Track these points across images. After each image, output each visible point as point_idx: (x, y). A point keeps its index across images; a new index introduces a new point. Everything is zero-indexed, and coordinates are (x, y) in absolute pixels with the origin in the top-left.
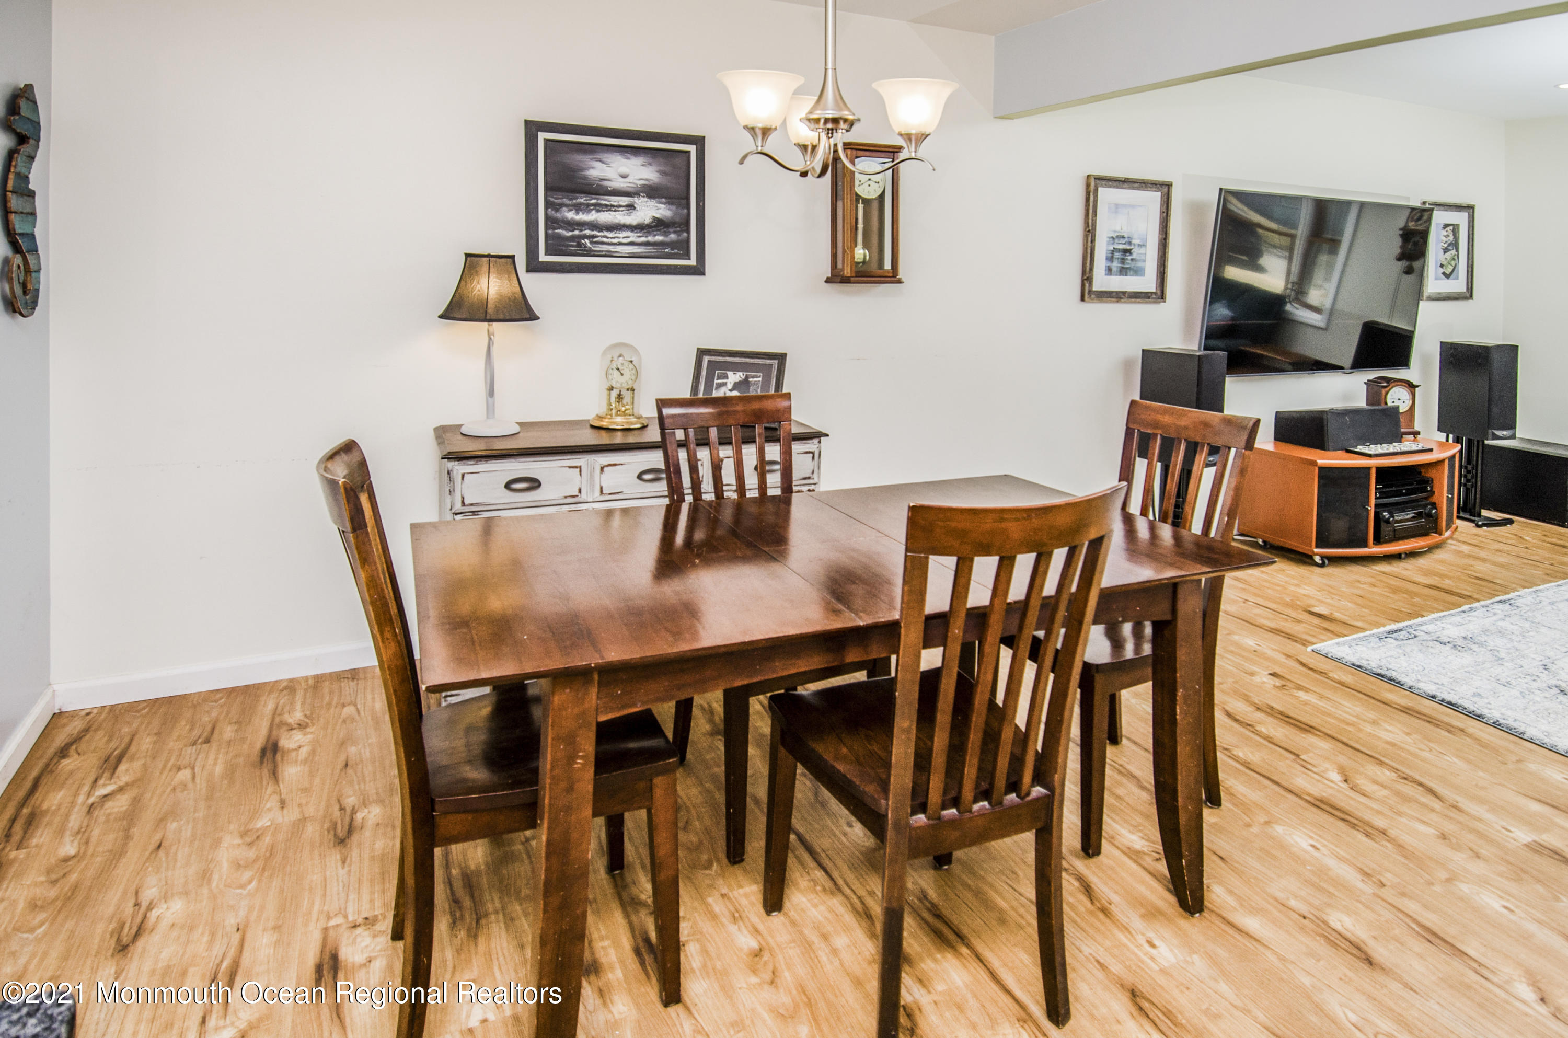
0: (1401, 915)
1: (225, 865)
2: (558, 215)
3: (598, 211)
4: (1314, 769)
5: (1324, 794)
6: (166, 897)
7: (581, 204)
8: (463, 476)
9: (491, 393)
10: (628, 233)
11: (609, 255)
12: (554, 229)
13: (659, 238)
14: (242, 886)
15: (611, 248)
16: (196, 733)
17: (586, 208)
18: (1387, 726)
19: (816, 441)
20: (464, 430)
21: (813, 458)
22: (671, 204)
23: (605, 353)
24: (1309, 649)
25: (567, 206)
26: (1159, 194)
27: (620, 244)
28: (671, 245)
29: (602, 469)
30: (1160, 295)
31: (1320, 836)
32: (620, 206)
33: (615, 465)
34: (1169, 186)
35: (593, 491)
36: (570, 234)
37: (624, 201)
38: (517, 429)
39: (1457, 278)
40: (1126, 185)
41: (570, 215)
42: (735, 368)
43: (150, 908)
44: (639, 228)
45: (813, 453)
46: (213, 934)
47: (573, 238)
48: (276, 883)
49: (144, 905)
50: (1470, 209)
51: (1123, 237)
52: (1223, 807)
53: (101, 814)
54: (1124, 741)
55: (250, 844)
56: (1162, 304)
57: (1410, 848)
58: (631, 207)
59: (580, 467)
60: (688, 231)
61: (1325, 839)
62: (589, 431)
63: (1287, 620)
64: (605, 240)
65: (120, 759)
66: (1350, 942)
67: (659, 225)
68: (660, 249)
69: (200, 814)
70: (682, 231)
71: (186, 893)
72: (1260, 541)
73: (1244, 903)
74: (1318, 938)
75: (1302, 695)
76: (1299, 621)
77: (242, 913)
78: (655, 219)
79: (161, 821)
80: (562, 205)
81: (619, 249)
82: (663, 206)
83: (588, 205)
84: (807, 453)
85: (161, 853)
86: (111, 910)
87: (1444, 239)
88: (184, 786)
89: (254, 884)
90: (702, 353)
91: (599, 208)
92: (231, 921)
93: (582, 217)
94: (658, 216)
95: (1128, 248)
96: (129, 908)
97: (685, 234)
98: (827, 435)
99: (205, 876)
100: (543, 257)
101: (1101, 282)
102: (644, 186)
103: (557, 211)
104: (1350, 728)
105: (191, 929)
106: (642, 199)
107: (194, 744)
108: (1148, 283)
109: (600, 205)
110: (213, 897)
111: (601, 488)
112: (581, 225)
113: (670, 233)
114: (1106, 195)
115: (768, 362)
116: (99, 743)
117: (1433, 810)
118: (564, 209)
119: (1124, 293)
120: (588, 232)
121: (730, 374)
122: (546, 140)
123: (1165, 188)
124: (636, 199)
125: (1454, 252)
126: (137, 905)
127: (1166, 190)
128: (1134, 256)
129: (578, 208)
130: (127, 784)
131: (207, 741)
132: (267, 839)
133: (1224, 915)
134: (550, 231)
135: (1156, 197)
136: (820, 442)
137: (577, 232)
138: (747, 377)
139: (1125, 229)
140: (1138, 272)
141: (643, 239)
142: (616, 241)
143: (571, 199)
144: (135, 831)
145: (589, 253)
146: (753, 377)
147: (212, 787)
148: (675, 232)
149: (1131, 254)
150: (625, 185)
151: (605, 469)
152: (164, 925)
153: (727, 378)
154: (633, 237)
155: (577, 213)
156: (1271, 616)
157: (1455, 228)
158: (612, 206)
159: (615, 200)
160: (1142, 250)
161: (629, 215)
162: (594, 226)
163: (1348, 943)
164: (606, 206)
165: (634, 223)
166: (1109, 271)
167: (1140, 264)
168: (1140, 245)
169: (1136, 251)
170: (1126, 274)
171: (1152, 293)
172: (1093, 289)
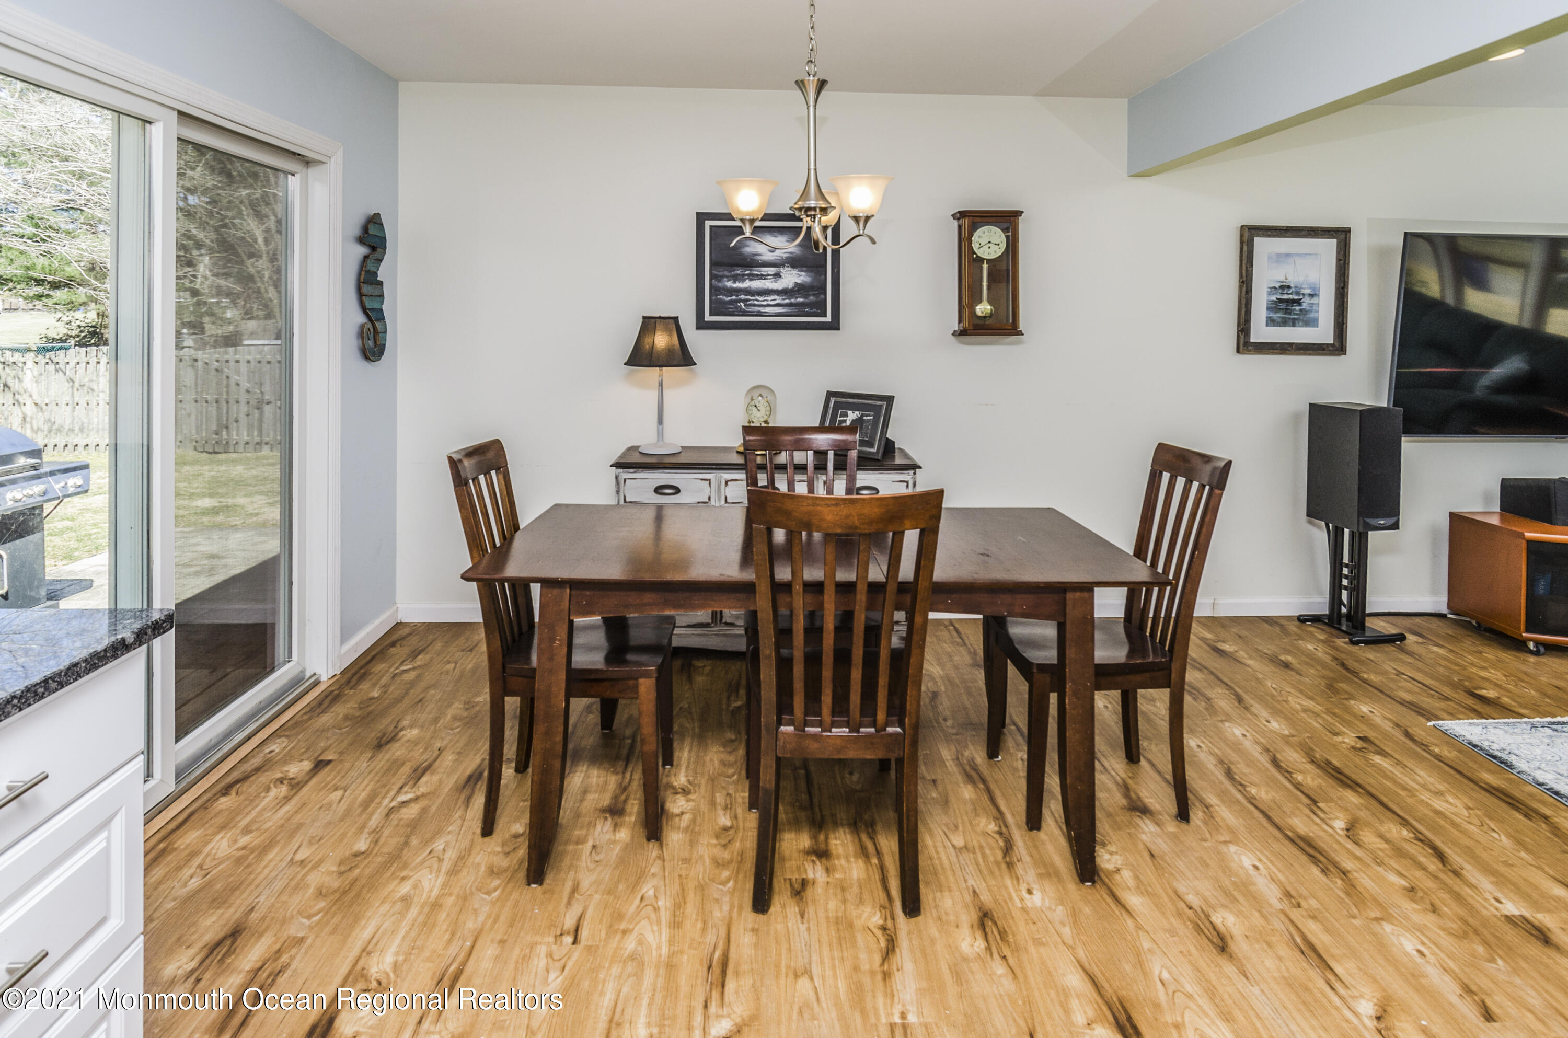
0: (1292, 930)
1: (449, 717)
2: (720, 284)
3: (751, 280)
4: (1322, 815)
5: (1311, 834)
6: (411, 727)
7: (738, 275)
8: (625, 480)
9: (660, 421)
10: (775, 297)
11: (760, 314)
12: (717, 295)
13: (800, 300)
14: (452, 729)
15: (762, 309)
16: (467, 645)
17: (741, 278)
18: (1451, 799)
19: (911, 472)
20: (641, 450)
21: (907, 486)
22: (811, 272)
23: (747, 394)
24: (1431, 724)
25: (727, 277)
26: (1334, 241)
27: (769, 305)
28: (810, 305)
29: (726, 483)
30: (1338, 347)
31: (1271, 861)
32: (769, 275)
33: (736, 480)
34: (1347, 231)
35: (720, 500)
36: (729, 298)
37: (772, 270)
38: (680, 450)
40: (1289, 234)
41: (729, 284)
42: (854, 407)
43: (401, 730)
44: (784, 292)
45: (907, 482)
46: (426, 749)
47: (731, 302)
48: (471, 730)
49: (400, 727)
51: (1289, 287)
52: (1192, 822)
53: (398, 680)
54: (1143, 762)
55: (467, 709)
56: (1343, 356)
57: (1361, 890)
58: (777, 276)
59: (709, 480)
60: (825, 294)
61: (1276, 866)
62: (735, 454)
63: (1433, 696)
64: (756, 303)
65: (419, 653)
66: (1218, 934)
67: (799, 289)
68: (799, 309)
69: (449, 689)
70: (820, 294)
71: (422, 727)
72: (1474, 622)
73: (1141, 886)
74: (1189, 923)
75: (1377, 759)
76: (1447, 699)
77: (445, 742)
78: (796, 284)
79: (428, 688)
80: (723, 277)
81: (768, 309)
82: (803, 274)
83: (744, 275)
84: (901, 481)
85: (420, 705)
86: (381, 727)
88: (447, 672)
89: (458, 730)
90: (830, 394)
91: (752, 277)
92: (438, 745)
93: (738, 285)
94: (799, 282)
95: (1296, 298)
96: (391, 728)
97: (822, 296)
98: (920, 467)
99: (436, 720)
100: (708, 318)
101: (1261, 332)
102: (788, 258)
103: (719, 281)
104: (1402, 793)
105: (417, 744)
106: (787, 269)
107: (463, 651)
108: (1323, 333)
109: (753, 275)
110: (435, 731)
111: (726, 498)
112: (738, 291)
113: (810, 295)
114: (1262, 245)
115: (879, 403)
116: (414, 642)
117: (1424, 869)
118: (725, 279)
119: (1291, 344)
120: (743, 297)
121: (850, 412)
122: (711, 227)
123: (1342, 235)
124: (782, 269)
126: (396, 727)
127: (1343, 236)
128: (1304, 306)
129: (735, 278)
130: (419, 666)
131: (471, 650)
132: (477, 708)
133: (1114, 889)
134: (714, 298)
135: (1330, 245)
136: (915, 473)
137: (734, 297)
138: (862, 415)
139: (1290, 278)
140: (1312, 323)
141: (787, 301)
142: (765, 303)
143: (730, 272)
144: (412, 691)
145: (745, 314)
146: (867, 416)
147: (462, 675)
148: (813, 295)
149: (1300, 304)
150: (772, 258)
151: (729, 483)
152: (405, 739)
153: (847, 416)
154: (778, 299)
155: (735, 282)
156: (1417, 690)
158: (762, 275)
159: (765, 271)
160: (1314, 300)
161: (775, 282)
162: (748, 292)
163: (1215, 933)
164: (758, 275)
165: (780, 288)
166: (1271, 322)
167: (1312, 315)
168: (1311, 296)
169: (1306, 301)
170: (1294, 325)
171: (1328, 345)
172: (1252, 340)
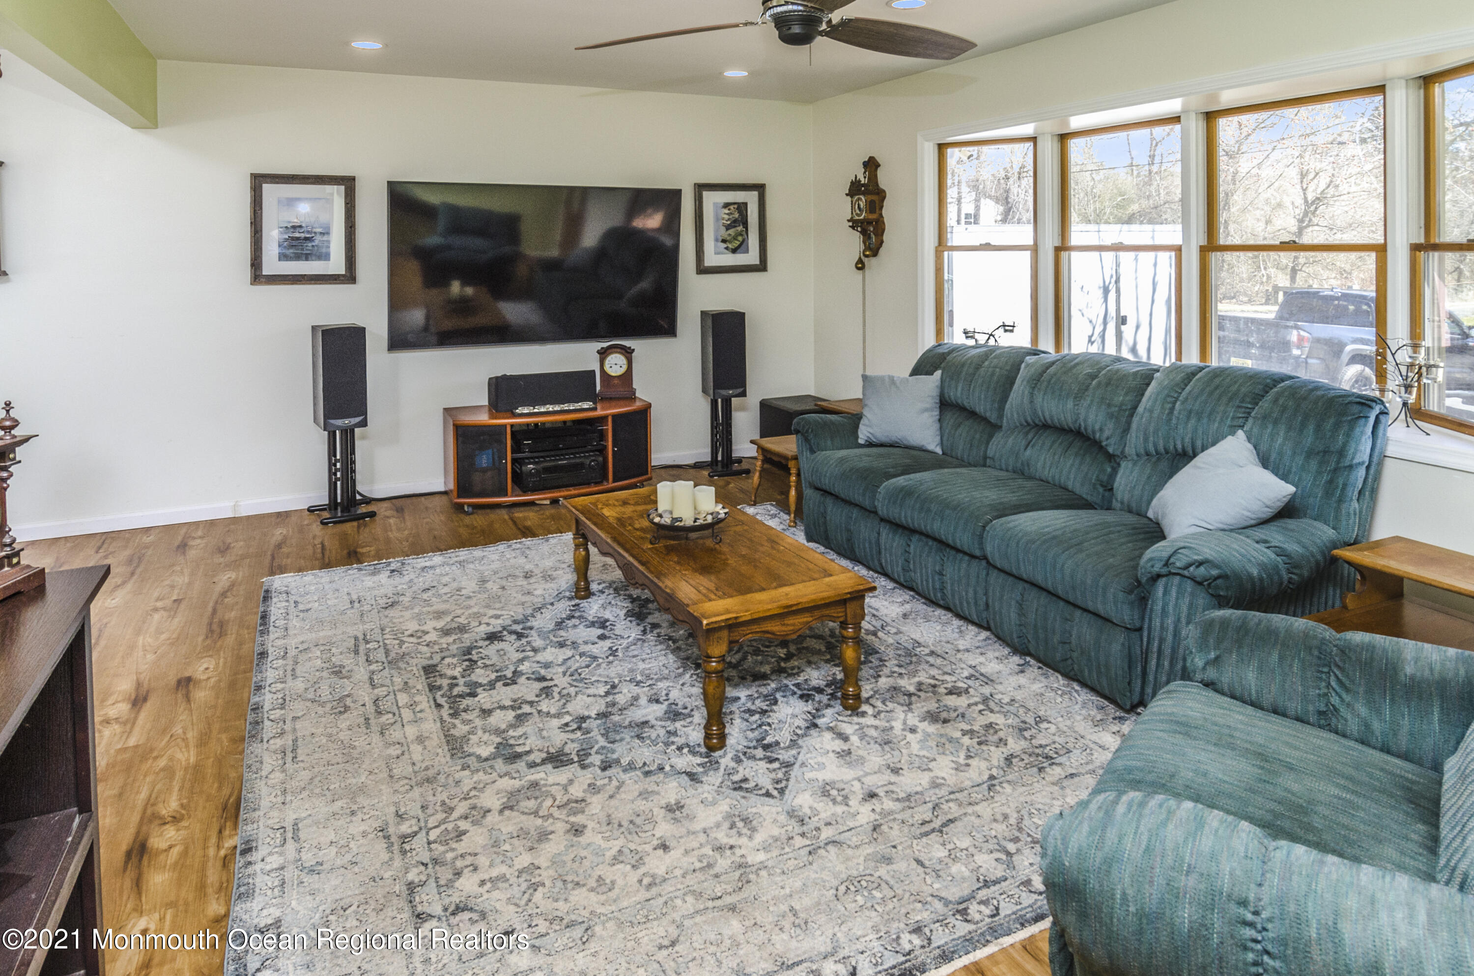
26: (341, 187)
30: (350, 277)
34: (353, 179)
39: (747, 251)
50: (760, 188)
51: (300, 227)
56: (353, 285)
87: (726, 217)
95: (308, 236)
101: (273, 266)
108: (335, 265)
114: (268, 189)
123: (348, 183)
125: (740, 228)
128: (316, 243)
135: (337, 191)
139: (301, 219)
140: (324, 257)
149: (312, 241)
157: (742, 207)
160: (325, 238)
166: (283, 257)
167: (324, 250)
168: (322, 234)
169: (318, 238)
170: (307, 259)
171: (339, 275)
172: (264, 273)
